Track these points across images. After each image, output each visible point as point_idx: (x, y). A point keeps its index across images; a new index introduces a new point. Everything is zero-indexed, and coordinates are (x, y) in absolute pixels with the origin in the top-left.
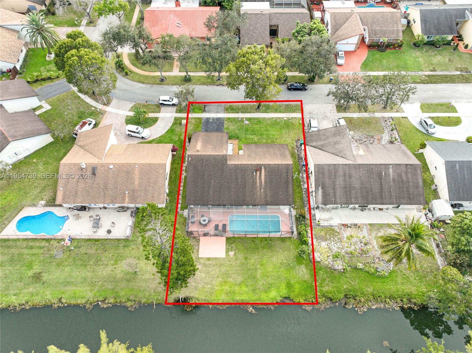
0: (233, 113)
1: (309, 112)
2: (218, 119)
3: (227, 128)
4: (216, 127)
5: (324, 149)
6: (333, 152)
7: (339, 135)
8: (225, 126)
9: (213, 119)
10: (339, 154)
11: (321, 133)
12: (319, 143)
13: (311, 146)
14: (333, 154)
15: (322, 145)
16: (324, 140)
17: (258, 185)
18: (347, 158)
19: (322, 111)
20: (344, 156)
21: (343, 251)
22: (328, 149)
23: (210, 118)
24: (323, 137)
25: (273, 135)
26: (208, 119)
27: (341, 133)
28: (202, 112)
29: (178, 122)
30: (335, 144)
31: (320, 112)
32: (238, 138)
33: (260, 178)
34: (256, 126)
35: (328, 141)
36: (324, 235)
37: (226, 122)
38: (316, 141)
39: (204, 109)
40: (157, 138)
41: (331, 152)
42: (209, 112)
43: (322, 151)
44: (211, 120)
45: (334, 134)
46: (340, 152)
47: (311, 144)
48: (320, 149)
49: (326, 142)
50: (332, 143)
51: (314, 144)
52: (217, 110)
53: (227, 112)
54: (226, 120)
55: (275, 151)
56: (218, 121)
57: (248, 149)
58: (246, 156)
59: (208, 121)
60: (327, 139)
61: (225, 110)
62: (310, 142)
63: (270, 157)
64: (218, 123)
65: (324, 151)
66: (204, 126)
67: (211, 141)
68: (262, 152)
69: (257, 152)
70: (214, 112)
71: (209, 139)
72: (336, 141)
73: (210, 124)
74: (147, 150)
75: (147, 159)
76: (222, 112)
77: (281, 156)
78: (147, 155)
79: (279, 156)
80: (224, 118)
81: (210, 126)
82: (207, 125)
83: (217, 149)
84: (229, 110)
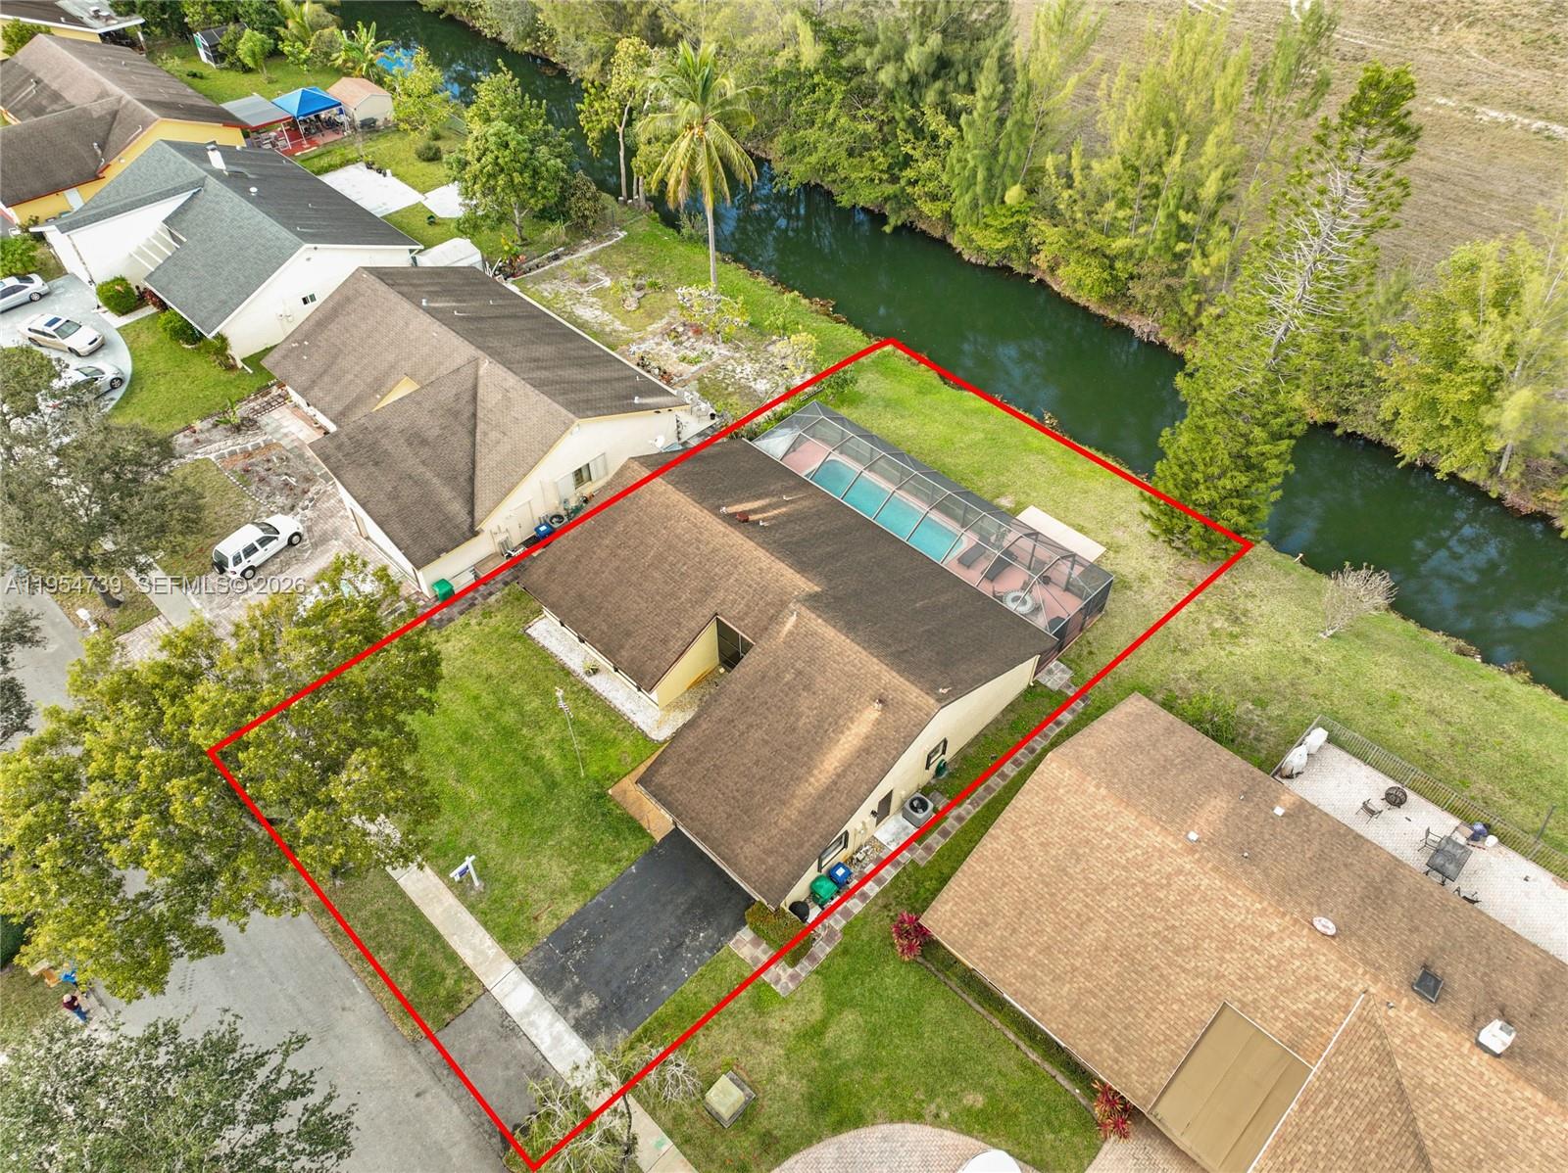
2: (547, 978)
3: (579, 886)
4: (611, 938)
5: (462, 465)
6: (463, 433)
7: (373, 447)
8: (570, 907)
9: (567, 1003)
10: (467, 414)
11: (389, 508)
12: (445, 493)
13: (471, 513)
14: (473, 433)
15: (451, 479)
16: (418, 483)
17: (784, 509)
18: (469, 384)
20: (466, 397)
22: (460, 456)
23: (577, 1027)
24: (408, 493)
25: (476, 698)
26: (586, 1029)
27: (358, 444)
30: (424, 442)
32: (602, 796)
33: (763, 509)
34: (473, 794)
35: (422, 469)
36: (736, 397)
37: (546, 926)
38: (438, 507)
40: (936, 1120)
41: (467, 442)
43: (479, 466)
44: (589, 1002)
45: (376, 464)
46: (456, 414)
47: (463, 516)
48: (472, 480)
49: (429, 475)
50: (425, 452)
51: (457, 508)
52: (489, 1047)
53: (466, 987)
54: (533, 936)
55: (597, 567)
56: (563, 967)
57: (665, 641)
58: (721, 595)
59: (606, 1007)
60: (410, 477)
61: (464, 1005)
62: (456, 527)
63: (651, 540)
64: (578, 954)
65: (473, 463)
66: (651, 998)
67: (766, 751)
68: (646, 585)
69: (658, 598)
70: (520, 1046)
71: (762, 779)
72: (410, 444)
73: (614, 985)
74: (1078, 954)
75: (1120, 850)
76: (488, 1008)
77: (615, 522)
78: (1102, 890)
79: (620, 528)
80: (518, 963)
81: (627, 969)
82: (630, 990)
83: (799, 665)
84: (443, 993)
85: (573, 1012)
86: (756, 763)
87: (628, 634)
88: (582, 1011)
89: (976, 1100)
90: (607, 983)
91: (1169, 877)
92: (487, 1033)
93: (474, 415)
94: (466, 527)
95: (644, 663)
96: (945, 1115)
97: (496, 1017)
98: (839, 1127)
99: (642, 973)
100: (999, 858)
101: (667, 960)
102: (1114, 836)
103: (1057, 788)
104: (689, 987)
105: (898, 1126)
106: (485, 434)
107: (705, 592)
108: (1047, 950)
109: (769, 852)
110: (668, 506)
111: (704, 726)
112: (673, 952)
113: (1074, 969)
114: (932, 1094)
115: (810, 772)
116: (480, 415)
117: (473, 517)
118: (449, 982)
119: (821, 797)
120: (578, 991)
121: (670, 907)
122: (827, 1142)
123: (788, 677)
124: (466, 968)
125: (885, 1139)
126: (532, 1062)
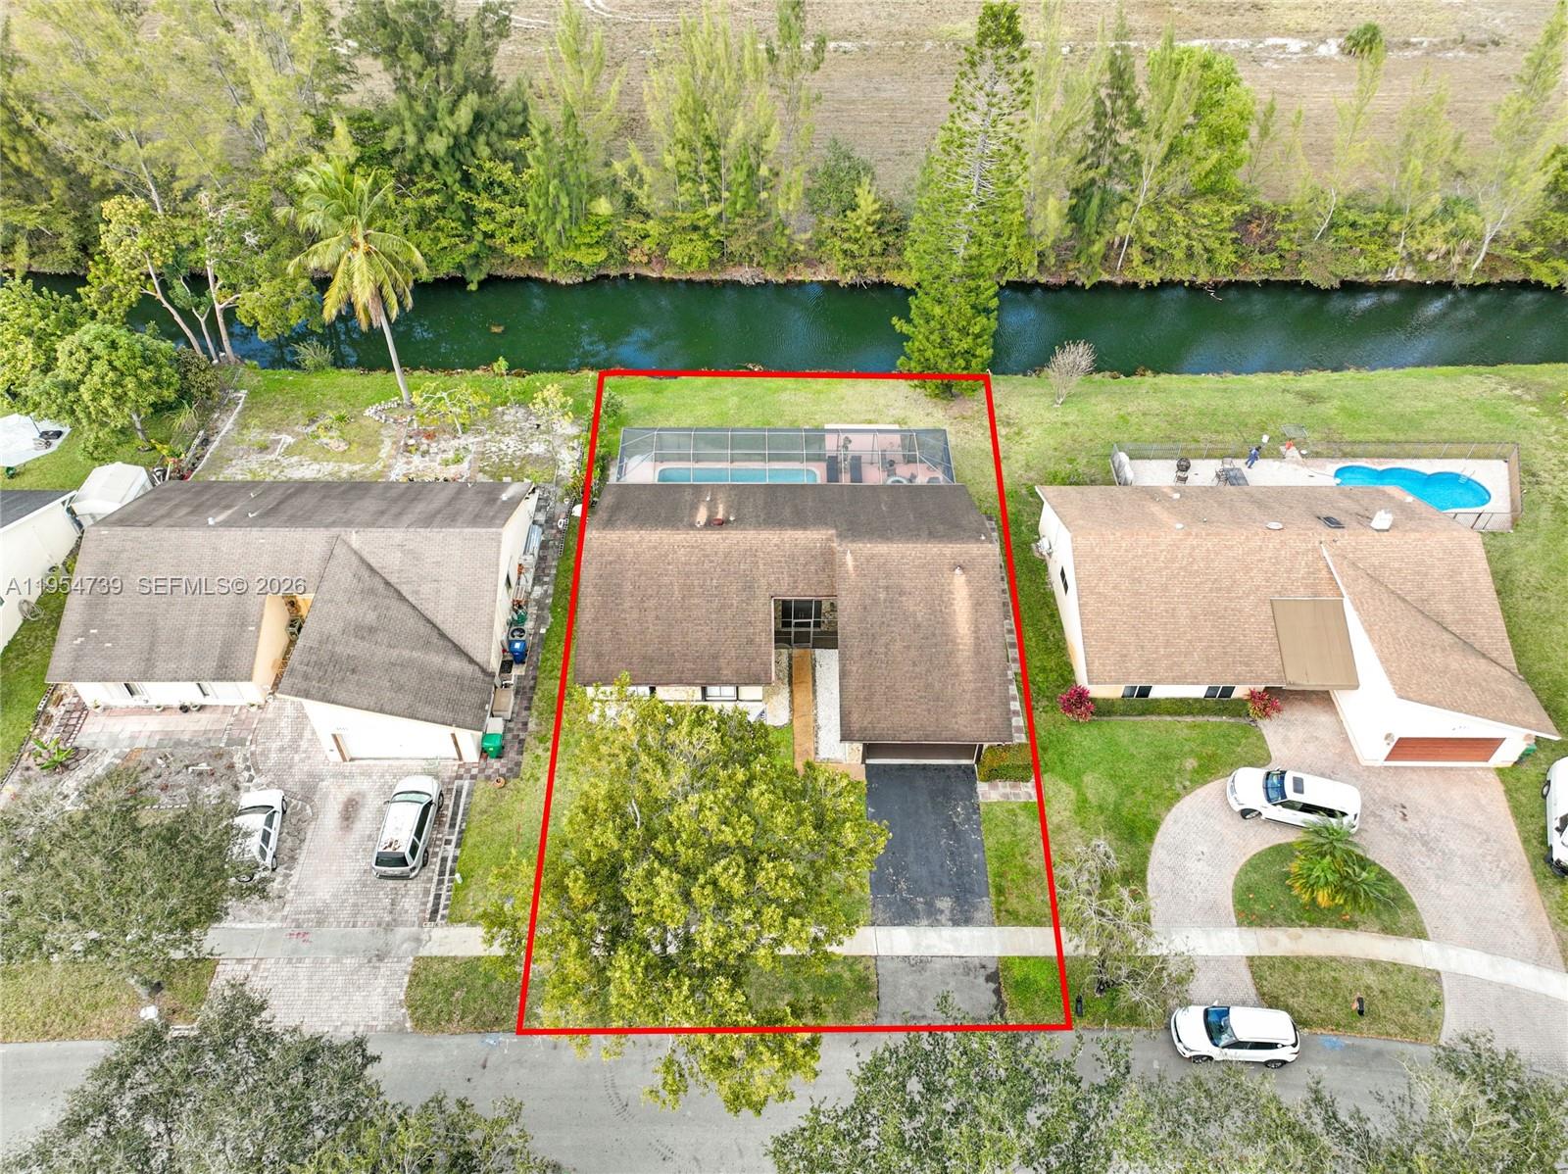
1: (384, 968)
2: (903, 915)
4: (910, 858)
5: (424, 629)
6: (395, 603)
7: (335, 660)
9: (933, 917)
10: (381, 587)
11: (405, 700)
12: (436, 659)
13: (471, 661)
14: (402, 598)
15: (427, 646)
16: (404, 665)
18: (355, 561)
19: (302, 972)
20: (366, 574)
21: (487, 437)
22: (412, 623)
23: (956, 923)
24: (407, 677)
26: (963, 917)
27: (319, 664)
28: (1005, 963)
30: (372, 630)
31: (318, 963)
35: (395, 653)
37: (862, 889)
38: (442, 675)
39: (997, 992)
40: (1186, 790)
41: (405, 608)
42: (967, 967)
43: (438, 621)
44: (945, 904)
45: (353, 671)
46: (372, 591)
47: (469, 669)
48: (442, 635)
49: (406, 653)
50: (380, 636)
51: (456, 664)
52: (920, 984)
53: (860, 967)
54: (861, 901)
55: (638, 628)
56: (903, 900)
57: (751, 642)
58: (763, 581)
59: (957, 898)
60: (394, 665)
61: (874, 978)
62: (472, 680)
63: (666, 580)
64: (903, 885)
65: (429, 621)
66: (976, 868)
67: (913, 653)
68: (695, 613)
69: (714, 616)
70: (937, 965)
71: (928, 671)
72: (363, 638)
73: (946, 881)
74: (1185, 632)
75: (1156, 560)
76: (891, 965)
78: (1165, 588)
79: (628, 587)
80: (873, 924)
81: (942, 866)
82: (960, 875)
83: (882, 583)
84: (851, 985)
85: (943, 918)
86: (914, 664)
87: (715, 657)
88: (947, 912)
89: (1191, 763)
90: (941, 884)
91: (1190, 555)
92: (910, 978)
93: (387, 583)
94: (480, 675)
95: (749, 667)
96: (1187, 783)
97: (902, 965)
98: (1150, 837)
99: (953, 860)
100: (1098, 614)
101: (957, 840)
102: (1145, 555)
103: (1093, 550)
104: (990, 842)
105: (1174, 810)
106: (417, 592)
107: (749, 587)
108: (1167, 644)
109: (977, 711)
110: (655, 548)
111: (854, 669)
112: (954, 832)
113: (1190, 642)
114: (1170, 779)
115: (955, 643)
116: (393, 580)
117: (477, 664)
118: (847, 975)
119: (977, 653)
120: (930, 905)
121: (921, 811)
122: (1153, 849)
123: (882, 596)
124: (845, 958)
125: (1176, 822)
126: (957, 966)
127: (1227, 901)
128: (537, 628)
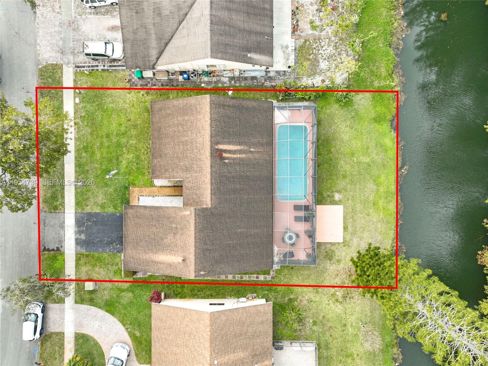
0: (63, 197)
1: (59, 55)
2: (79, 223)
3: (103, 206)
4: (99, 227)
5: (167, 36)
6: (177, 20)
8: (97, 210)
9: (78, 232)
10: (184, 12)
11: (130, 36)
13: (158, 59)
14: (180, 23)
15: (159, 39)
16: (147, 32)
17: (244, 156)
19: (56, 29)
21: (333, 38)
22: (169, 30)
23: (76, 240)
24: (141, 35)
25: (121, 125)
26: (78, 242)
28: (63, 254)
29: (87, 296)
30: (160, 14)
31: (60, 32)
32: (127, 188)
33: (234, 152)
34: (98, 156)
35: (151, 27)
36: (309, 63)
37: (88, 210)
38: (148, 48)
39: (53, 250)
40: (127, 329)
41: (175, 26)
42: (61, 241)
43: (173, 41)
44: (83, 237)
45: (137, 12)
46: (180, 9)
47: (154, 58)
48: (167, 44)
49: (153, 31)
50: (158, 20)
51: (154, 53)
52: (56, 226)
53: (61, 207)
54: (83, 209)
55: (171, 124)
56: (84, 223)
57: (166, 170)
58: (189, 175)
59: (85, 241)
60: (145, 28)
61: (57, 212)
62: (149, 61)
63: (189, 134)
64: (89, 223)
65: (172, 37)
66: (96, 249)
67: (153, 236)
68: (177, 147)
69: (176, 155)
70: (62, 232)
71: (146, 241)
72: (154, 12)
73: (91, 238)
74: (170, 348)
75: (198, 346)
76: (62, 217)
77: (187, 114)
78: (187, 346)
79: (187, 118)
80: (76, 212)
81: (97, 237)
82: (93, 243)
83: (179, 226)
84: (55, 204)
85: (78, 236)
86: (149, 236)
87: (161, 156)
88: (80, 237)
89: (138, 334)
90: (90, 236)
91: (200, 362)
92: (57, 223)
93: (186, 14)
94: (152, 63)
95: (157, 170)
96: (129, 330)
97: (62, 221)
98: (107, 311)
99: (99, 241)
100: (177, 315)
101: (106, 244)
102: (200, 343)
103: (202, 320)
104: (105, 255)
105: (119, 322)
106: (183, 28)
107: (187, 169)
108: (166, 340)
109: (133, 258)
110: (203, 128)
111: (147, 212)
112: (109, 243)
113: (167, 349)
114: (131, 324)
115: (156, 253)
116: (188, 16)
117: (157, 61)
118: (58, 203)
119: (152, 262)
120: (82, 232)
121: (118, 232)
122: (103, 311)
123: (174, 226)
124: (64, 203)
125: (114, 322)
126: (62, 238)
127: (84, 331)
128: (204, 82)
